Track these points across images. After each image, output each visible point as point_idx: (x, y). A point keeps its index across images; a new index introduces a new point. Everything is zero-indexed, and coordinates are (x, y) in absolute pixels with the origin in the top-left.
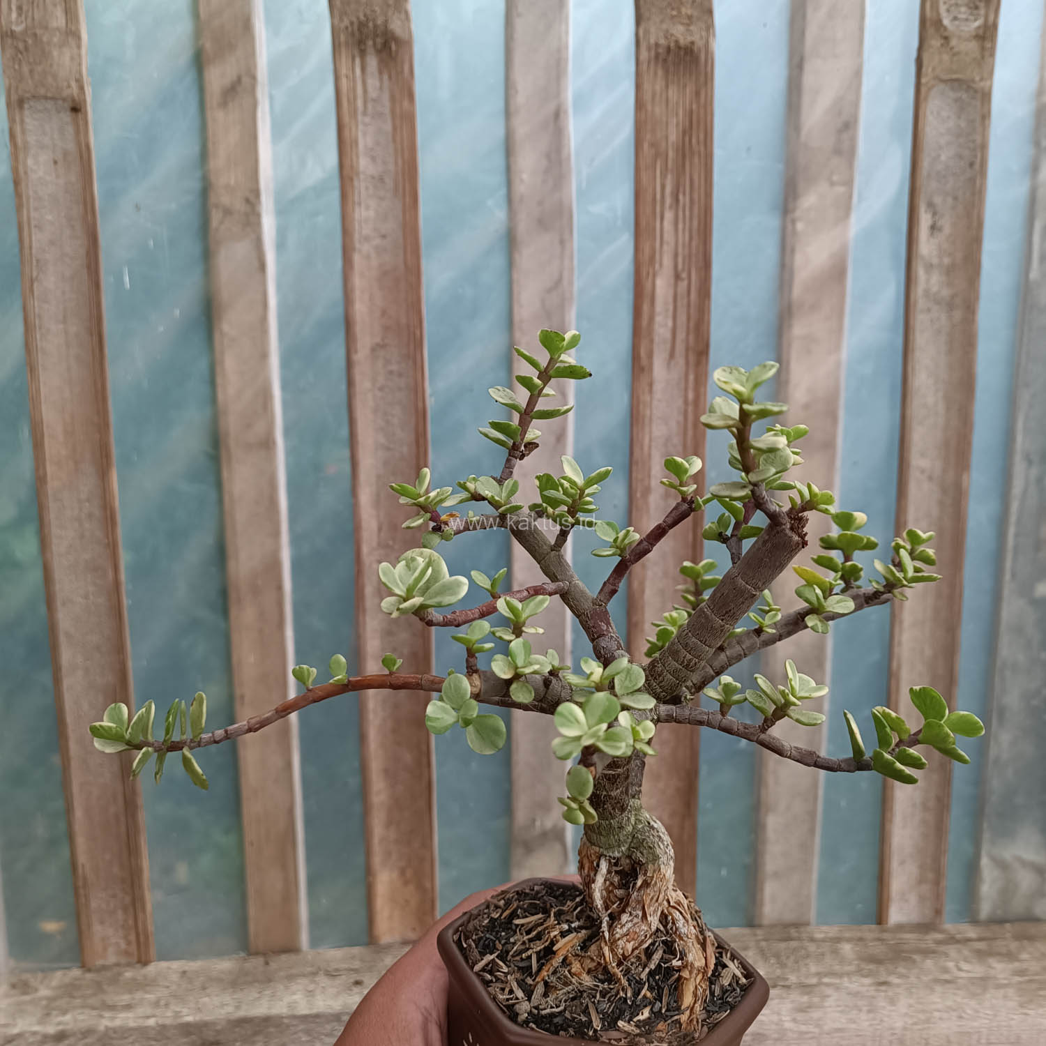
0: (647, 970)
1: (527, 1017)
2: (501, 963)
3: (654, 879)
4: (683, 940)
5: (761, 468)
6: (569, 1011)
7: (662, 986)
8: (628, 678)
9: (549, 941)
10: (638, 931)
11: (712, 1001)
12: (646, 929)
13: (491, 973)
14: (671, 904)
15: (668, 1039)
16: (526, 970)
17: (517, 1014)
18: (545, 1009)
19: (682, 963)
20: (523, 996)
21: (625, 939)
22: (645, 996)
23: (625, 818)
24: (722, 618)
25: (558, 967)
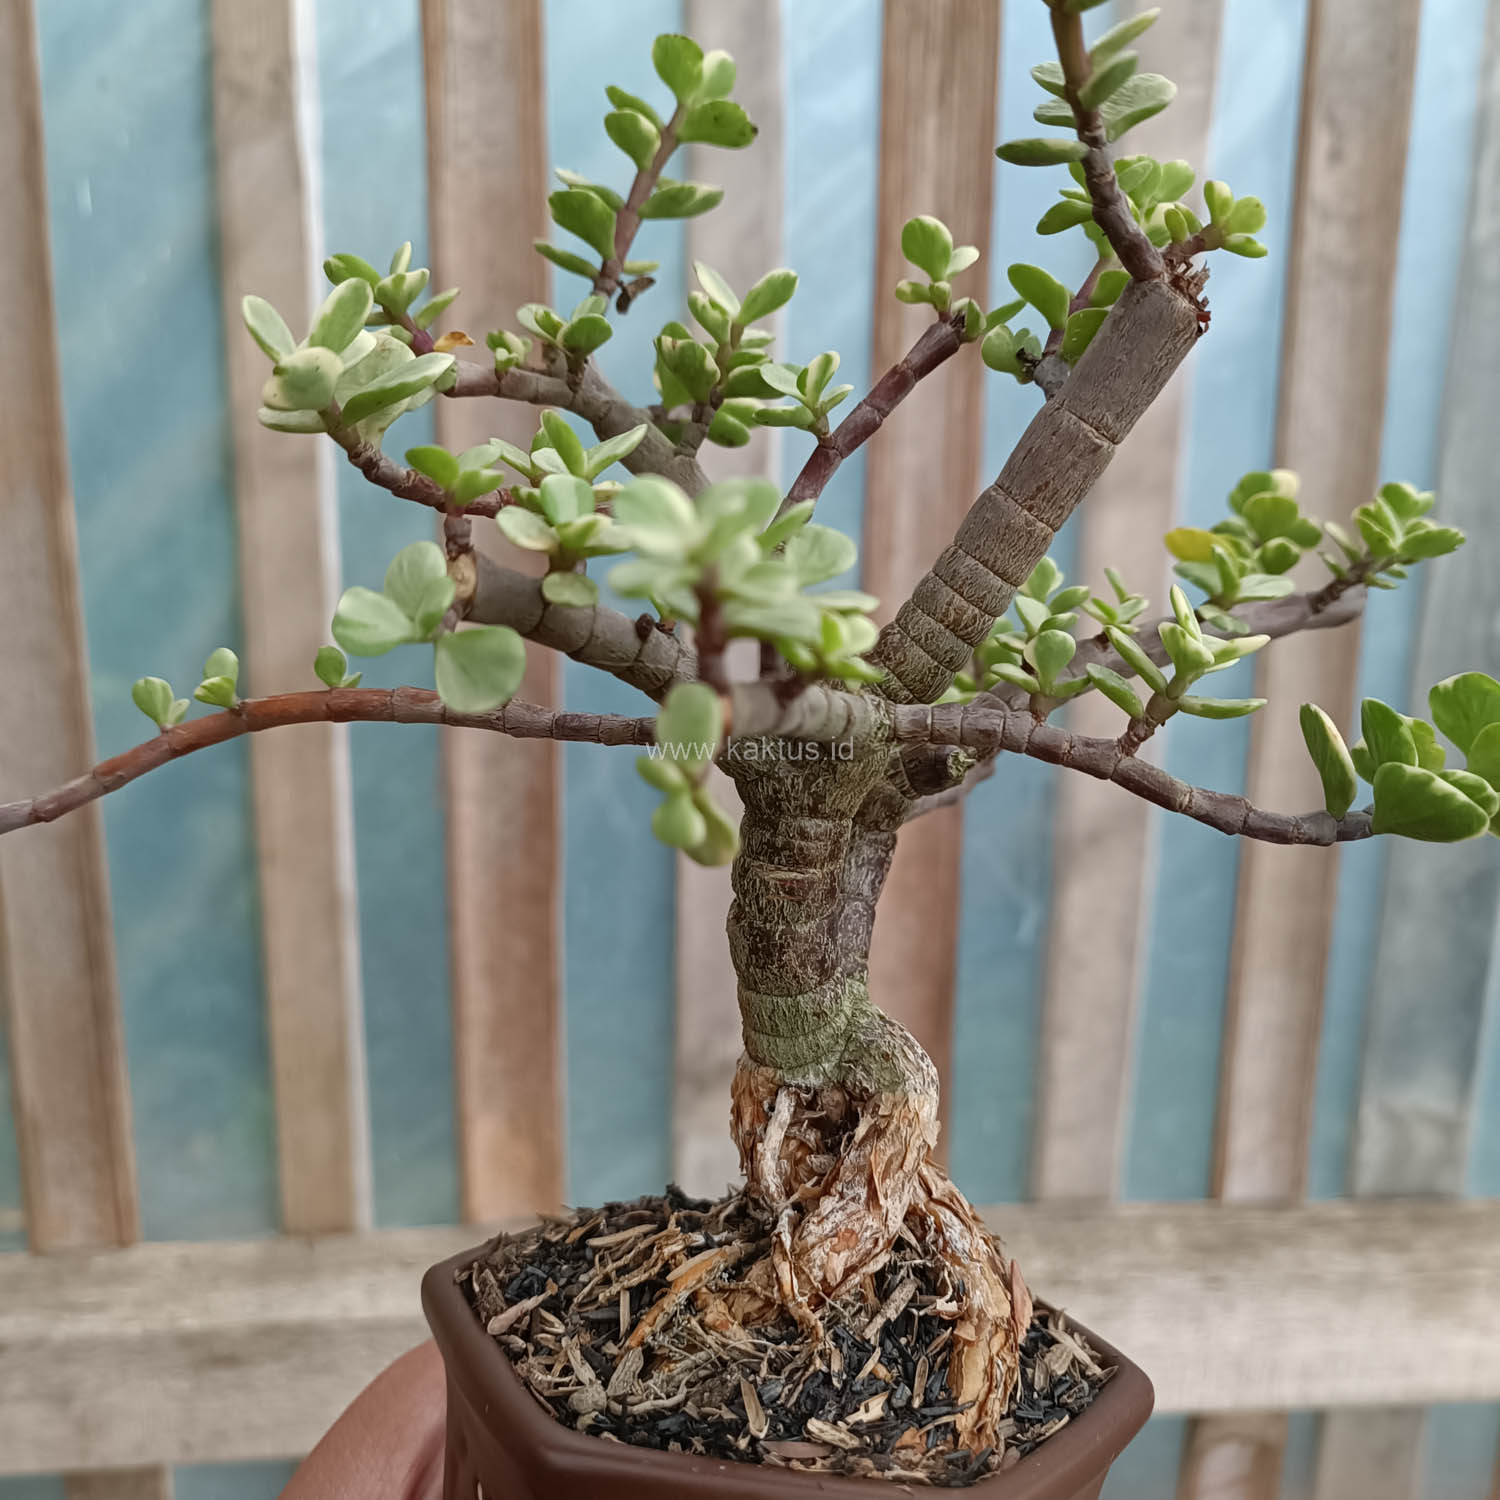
0: (879, 1321)
1: (597, 1420)
2: (550, 1317)
3: (895, 1120)
4: (960, 1264)
6: (695, 1403)
7: (914, 1357)
9: (660, 1264)
10: (857, 1227)
11: (1028, 1399)
12: (875, 1227)
13: (527, 1336)
14: (935, 1195)
15: (926, 1464)
16: (607, 1328)
17: (576, 1413)
18: (641, 1401)
19: (959, 1309)
20: (593, 1377)
21: (827, 1246)
22: (873, 1375)
23: (830, 994)
24: (1029, 503)
25: (675, 1315)
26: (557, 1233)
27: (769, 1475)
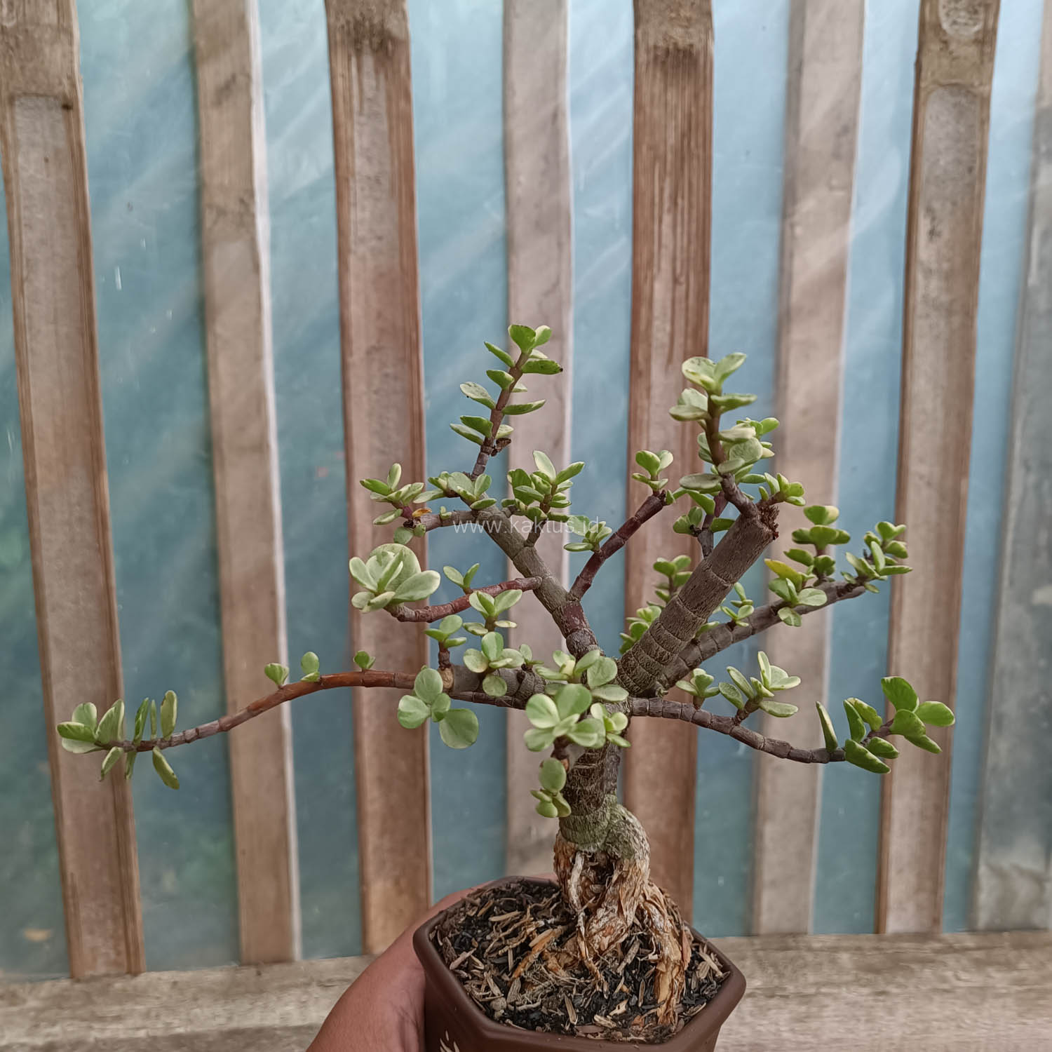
0: (624, 964)
1: (503, 1014)
2: (477, 961)
3: (630, 874)
4: (659, 934)
5: (730, 459)
6: (545, 1006)
7: (639, 980)
8: (601, 670)
9: (525, 937)
10: (614, 925)
11: (689, 994)
12: (622, 923)
13: (467, 970)
14: (648, 899)
15: (644, 1032)
16: (503, 967)
17: (494, 1011)
18: (521, 1005)
19: (659, 957)
20: (500, 993)
21: (601, 933)
22: (621, 990)
23: (601, 814)
24: (694, 610)
25: (534, 963)
26: (473, 911)
27: (579, 1041)
